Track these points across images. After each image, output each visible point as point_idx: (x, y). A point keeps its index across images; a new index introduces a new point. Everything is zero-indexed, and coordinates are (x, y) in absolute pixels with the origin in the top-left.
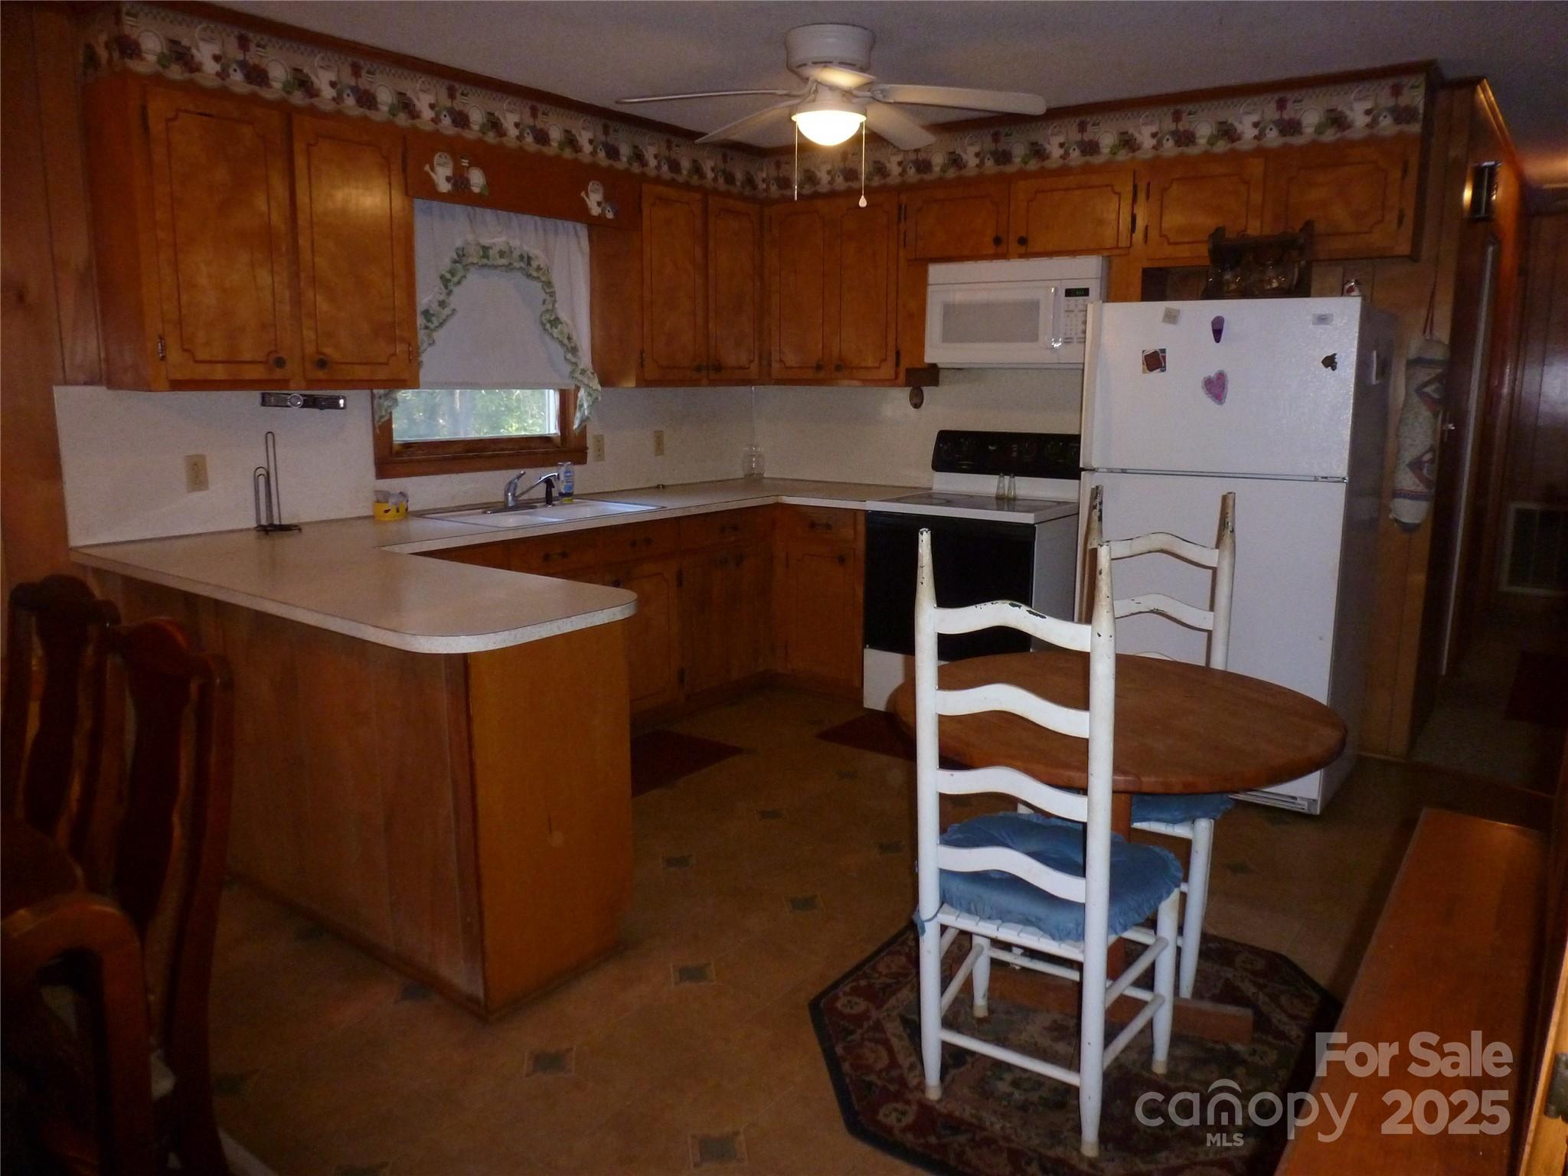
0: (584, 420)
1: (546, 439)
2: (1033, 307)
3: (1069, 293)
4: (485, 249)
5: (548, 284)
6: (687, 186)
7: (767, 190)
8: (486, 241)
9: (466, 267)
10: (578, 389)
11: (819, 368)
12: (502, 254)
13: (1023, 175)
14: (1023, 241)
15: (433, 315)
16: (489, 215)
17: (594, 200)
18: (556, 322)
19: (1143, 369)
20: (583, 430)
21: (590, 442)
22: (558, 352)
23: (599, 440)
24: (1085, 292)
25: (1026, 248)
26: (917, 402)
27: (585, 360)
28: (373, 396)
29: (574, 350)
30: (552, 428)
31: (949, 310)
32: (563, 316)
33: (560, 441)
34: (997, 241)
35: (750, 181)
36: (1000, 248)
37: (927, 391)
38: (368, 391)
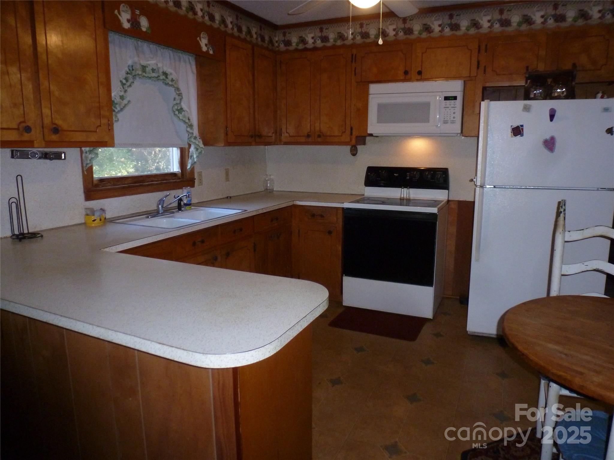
0: (194, 164)
1: (174, 175)
2: (426, 106)
3: (446, 98)
4: (144, 68)
5: (178, 89)
6: (244, 40)
7: (279, 46)
8: (143, 63)
9: (134, 77)
10: (190, 146)
11: (308, 136)
12: (153, 70)
13: (419, 40)
14: (420, 73)
15: (117, 104)
16: (145, 46)
17: (204, 42)
18: (181, 110)
19: (511, 135)
20: (192, 169)
21: (196, 176)
22: (183, 127)
23: (200, 174)
24: (455, 98)
25: (420, 76)
26: (354, 152)
27: (196, 132)
28: (82, 152)
29: (191, 126)
30: (175, 168)
31: (381, 107)
32: (184, 106)
33: (181, 175)
34: (406, 73)
35: (271, 41)
36: (406, 77)
37: (359, 148)
38: (79, 149)
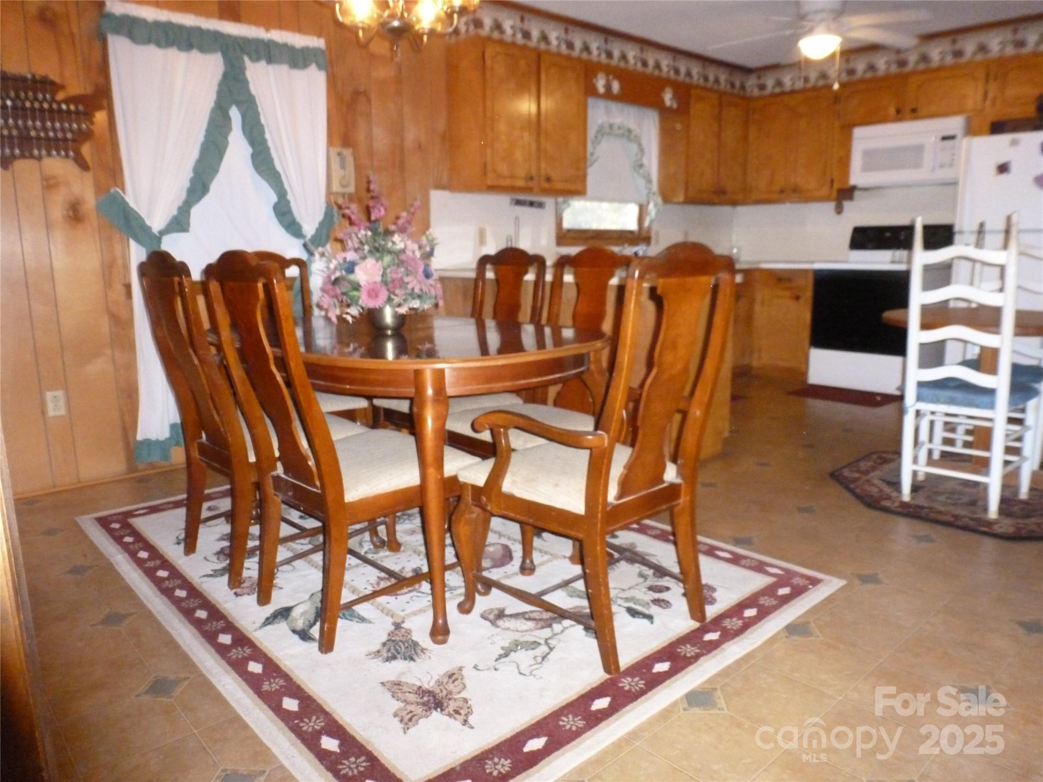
0: (652, 222)
1: (631, 232)
2: (919, 149)
3: (945, 138)
4: (611, 126)
5: (640, 145)
6: (711, 90)
7: (752, 91)
8: (612, 121)
9: (603, 135)
10: (648, 203)
11: (782, 191)
12: (619, 128)
13: (914, 73)
14: (914, 111)
16: (615, 107)
17: (668, 97)
18: (641, 166)
19: (996, 174)
20: (649, 228)
21: (653, 235)
22: (642, 182)
23: (657, 233)
24: (952, 138)
25: (915, 114)
26: (839, 210)
27: (655, 187)
28: (556, 203)
29: (649, 181)
30: (633, 226)
31: (867, 154)
32: (645, 161)
33: (638, 233)
34: (898, 111)
35: (743, 87)
36: (900, 116)
37: (846, 204)
38: (555, 197)
